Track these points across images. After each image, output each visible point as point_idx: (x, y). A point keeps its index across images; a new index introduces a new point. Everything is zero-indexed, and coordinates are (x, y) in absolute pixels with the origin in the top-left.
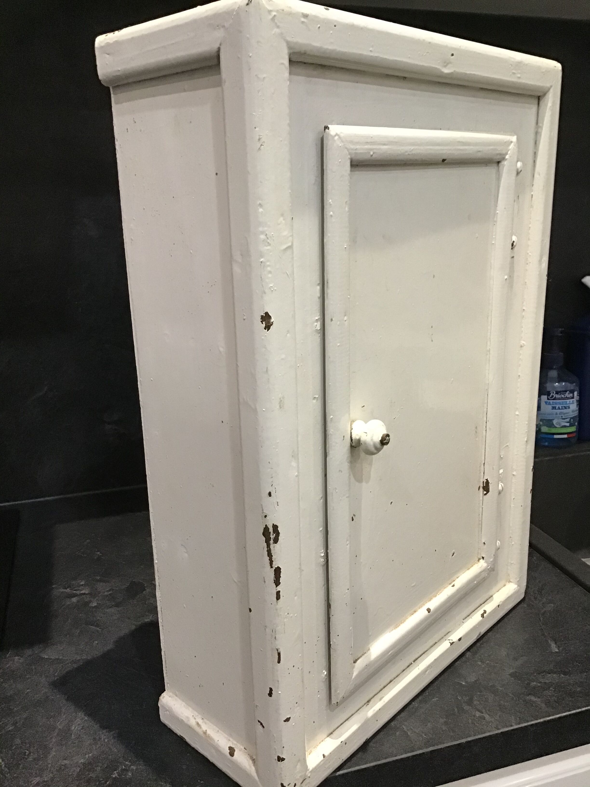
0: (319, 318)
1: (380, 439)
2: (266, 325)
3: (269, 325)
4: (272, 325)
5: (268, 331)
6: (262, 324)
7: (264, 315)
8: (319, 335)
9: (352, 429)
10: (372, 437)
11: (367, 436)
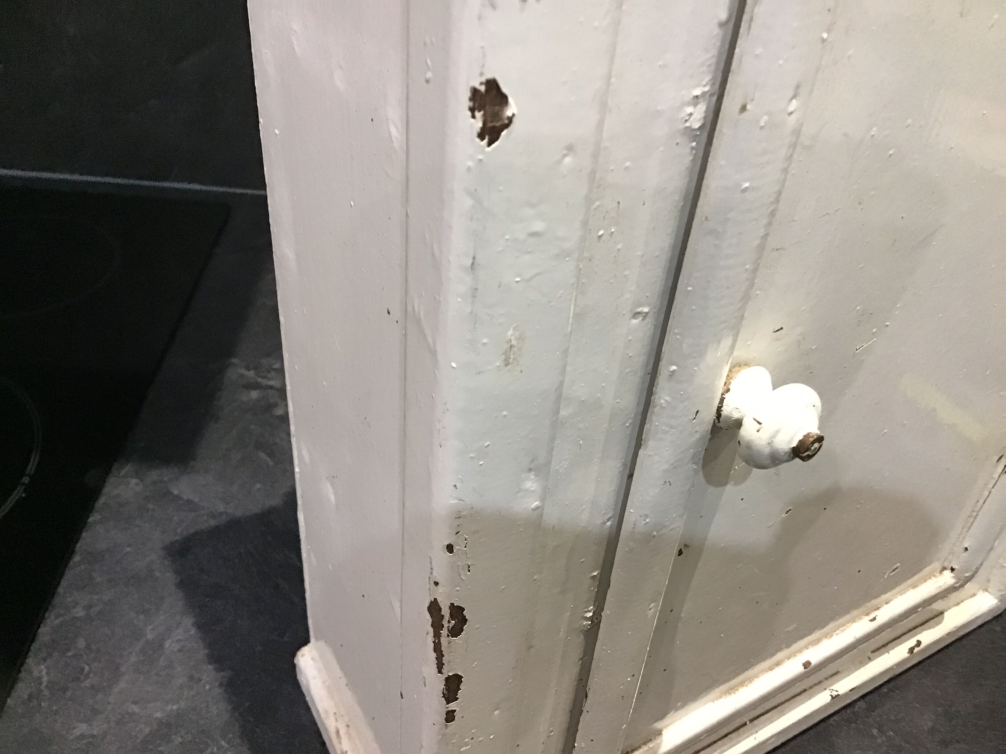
0: (704, 94)
1: (794, 444)
2: (484, 123)
3: (498, 124)
4: (507, 126)
5: (490, 144)
6: (474, 117)
7: (483, 88)
8: (694, 144)
9: (728, 390)
10: (774, 436)
11: (758, 431)
